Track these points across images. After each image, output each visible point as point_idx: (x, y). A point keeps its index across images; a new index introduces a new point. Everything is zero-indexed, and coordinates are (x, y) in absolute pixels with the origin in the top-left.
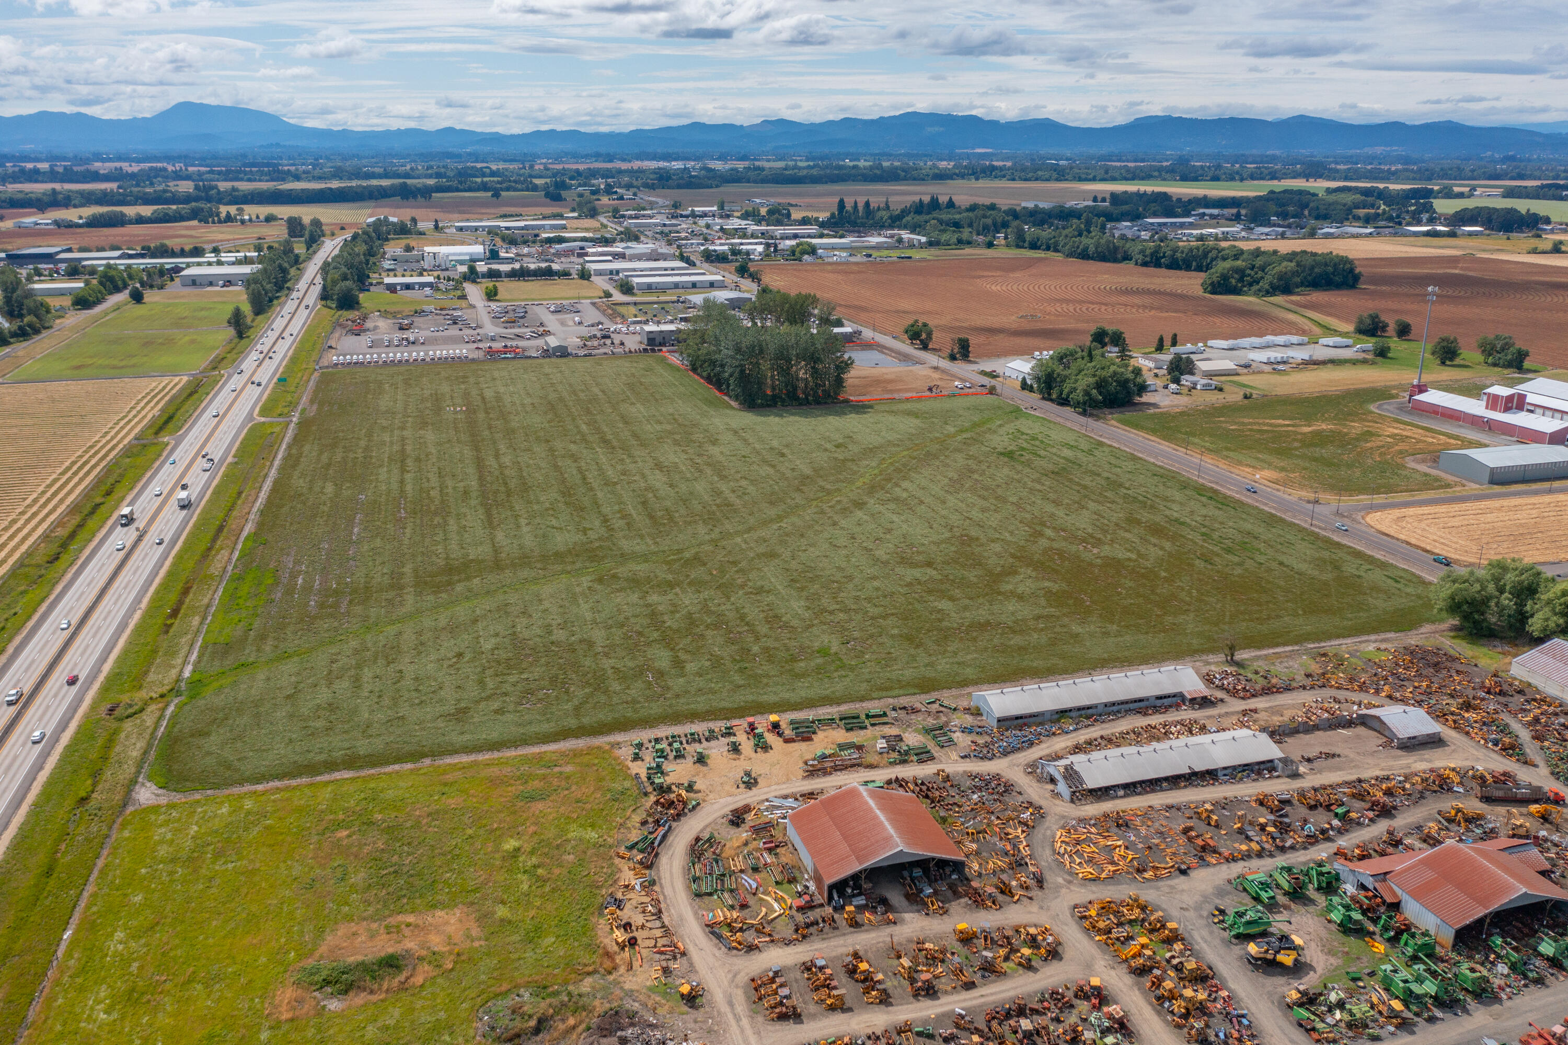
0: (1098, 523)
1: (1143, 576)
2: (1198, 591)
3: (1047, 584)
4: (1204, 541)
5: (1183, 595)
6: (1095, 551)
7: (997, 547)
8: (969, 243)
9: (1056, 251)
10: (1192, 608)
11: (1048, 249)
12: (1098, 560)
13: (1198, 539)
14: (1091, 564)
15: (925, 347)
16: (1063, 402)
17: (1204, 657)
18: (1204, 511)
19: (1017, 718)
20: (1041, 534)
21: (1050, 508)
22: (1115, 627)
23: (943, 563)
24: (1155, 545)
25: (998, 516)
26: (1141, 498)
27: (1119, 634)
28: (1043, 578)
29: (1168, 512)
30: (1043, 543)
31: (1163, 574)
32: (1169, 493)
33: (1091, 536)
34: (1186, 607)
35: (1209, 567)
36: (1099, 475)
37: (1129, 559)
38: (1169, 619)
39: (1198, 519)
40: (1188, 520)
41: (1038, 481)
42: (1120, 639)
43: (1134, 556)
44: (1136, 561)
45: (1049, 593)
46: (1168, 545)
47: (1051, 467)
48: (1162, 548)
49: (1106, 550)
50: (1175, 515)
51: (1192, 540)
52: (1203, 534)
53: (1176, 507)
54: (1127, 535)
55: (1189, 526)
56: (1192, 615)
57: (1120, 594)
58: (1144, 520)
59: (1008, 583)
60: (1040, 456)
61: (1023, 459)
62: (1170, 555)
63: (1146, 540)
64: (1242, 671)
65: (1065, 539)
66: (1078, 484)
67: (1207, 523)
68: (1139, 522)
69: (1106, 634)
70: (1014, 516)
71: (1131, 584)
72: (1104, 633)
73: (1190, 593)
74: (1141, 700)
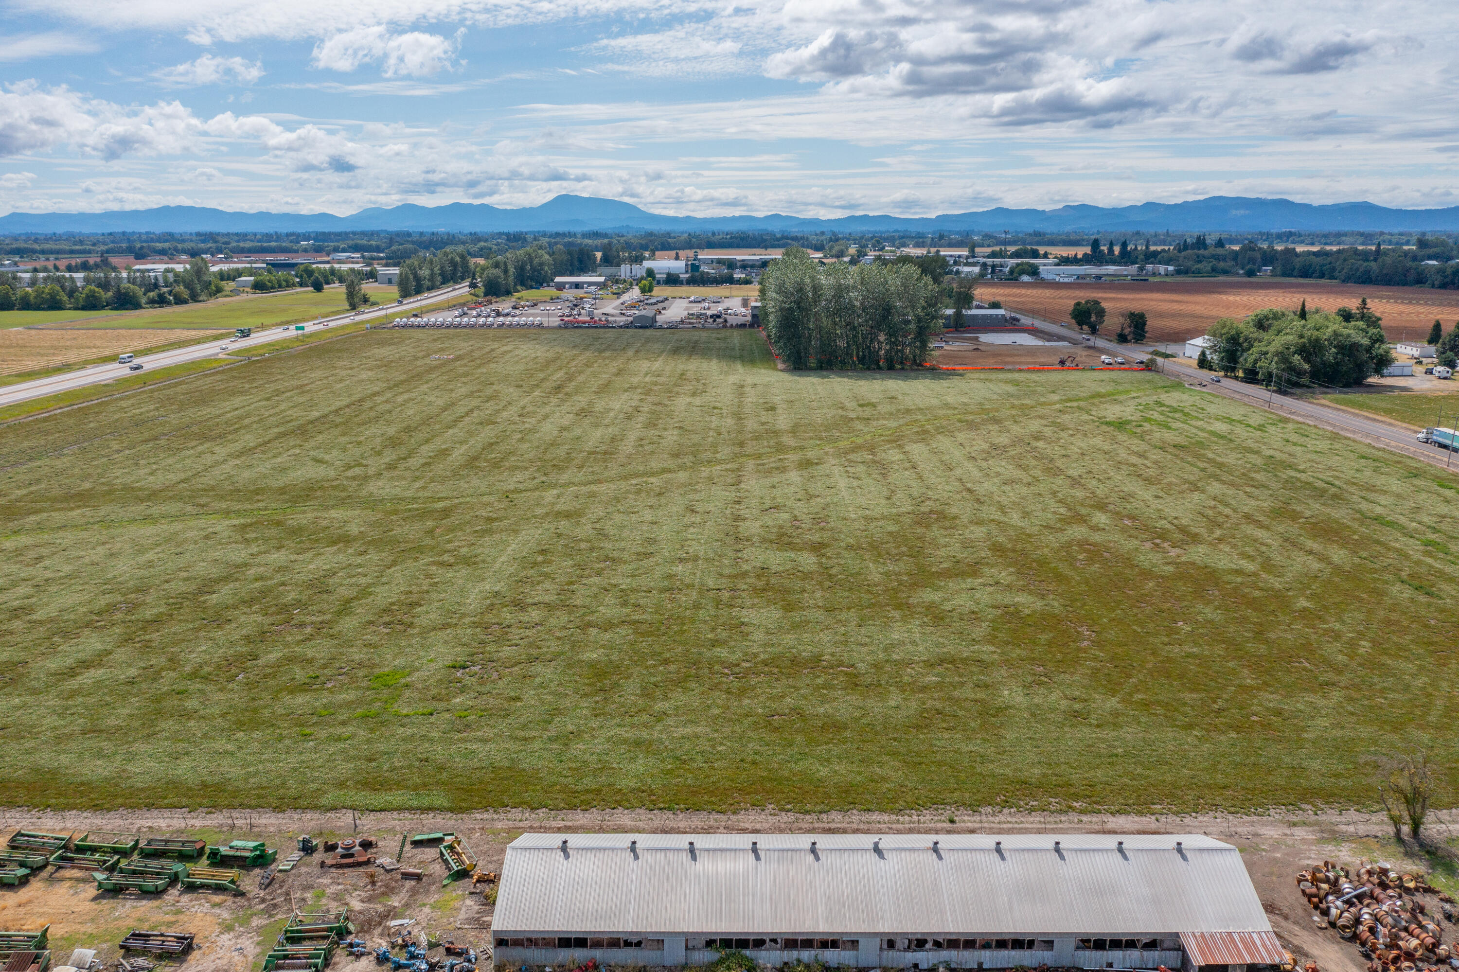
0: (1210, 513)
1: (1252, 603)
2: (1374, 643)
3: (1021, 598)
4: (1428, 554)
5: (1334, 651)
6: (1174, 552)
7: (979, 532)
8: (1225, 272)
9: (1332, 277)
10: (1344, 680)
11: (1322, 276)
12: (1171, 568)
13: (1415, 550)
14: (1147, 574)
15: (1094, 331)
16: (1252, 377)
17: (1331, 816)
18: (1444, 509)
19: (566, 942)
20: (1081, 519)
21: (1132, 486)
22: (1113, 703)
23: (849, 547)
24: (1310, 552)
25: (1025, 491)
26: (1319, 484)
27: (1114, 721)
28: (1022, 589)
29: (1365, 506)
30: (1078, 532)
31: (1303, 603)
32: (1380, 481)
33: (1183, 530)
34: (1330, 676)
35: (1423, 599)
36: (1257, 452)
37: (1239, 572)
38: (1272, 699)
39: (1426, 519)
40: (1403, 520)
41: (1142, 455)
42: (1108, 734)
43: (1251, 567)
44: (1254, 574)
45: (1012, 614)
46: (1338, 555)
47: (1179, 440)
48: (1323, 558)
49: (1197, 554)
50: (1379, 510)
51: (1397, 550)
52: (1428, 543)
53: (1382, 499)
54: (1260, 534)
55: (1402, 528)
56: (1336, 695)
57: (1172, 631)
58: (1308, 513)
59: (939, 589)
60: (1170, 428)
61: (1139, 430)
62: (1338, 570)
63: (1294, 544)
64: (1440, 881)
65: (1124, 530)
66: (1211, 461)
67: (1443, 527)
68: (1294, 516)
69: (1076, 716)
70: (1054, 494)
71: (1217, 616)
72: (1076, 714)
73: (1352, 645)
74: (1019, 943)
